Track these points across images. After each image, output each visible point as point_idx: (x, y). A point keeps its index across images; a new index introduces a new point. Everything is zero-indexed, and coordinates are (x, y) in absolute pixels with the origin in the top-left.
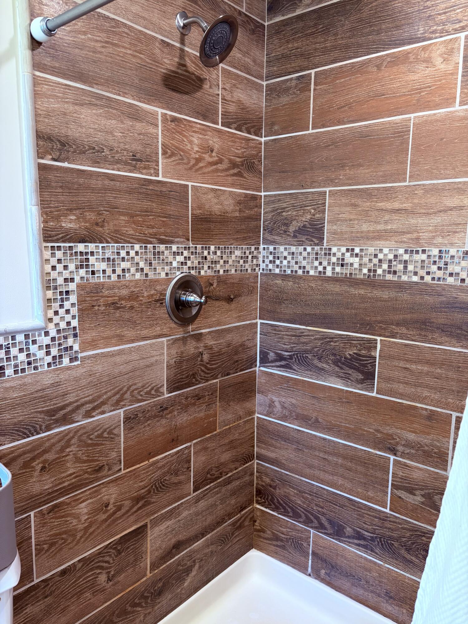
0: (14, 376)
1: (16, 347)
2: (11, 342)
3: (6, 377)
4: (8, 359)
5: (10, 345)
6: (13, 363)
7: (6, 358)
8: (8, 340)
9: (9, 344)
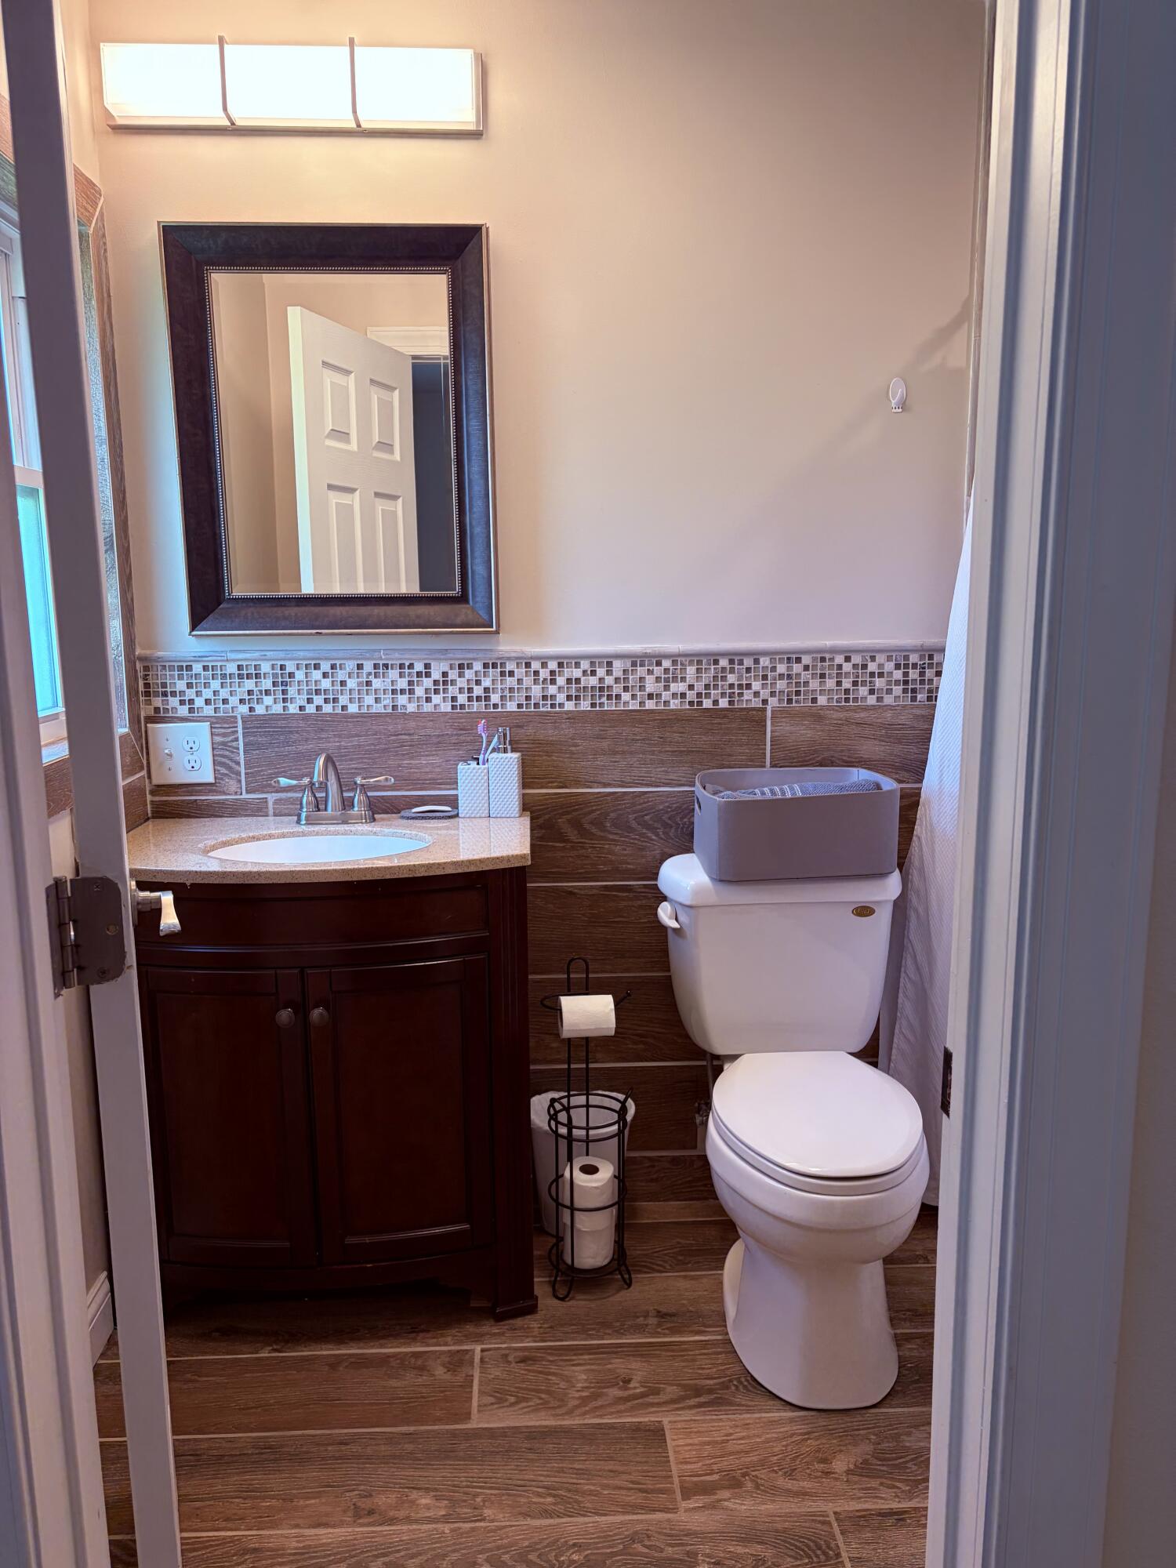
0: (926, 703)
1: (932, 668)
2: (927, 661)
3: (918, 703)
4: (922, 682)
5: (926, 665)
6: (927, 687)
7: (920, 680)
8: (925, 659)
9: (925, 663)
